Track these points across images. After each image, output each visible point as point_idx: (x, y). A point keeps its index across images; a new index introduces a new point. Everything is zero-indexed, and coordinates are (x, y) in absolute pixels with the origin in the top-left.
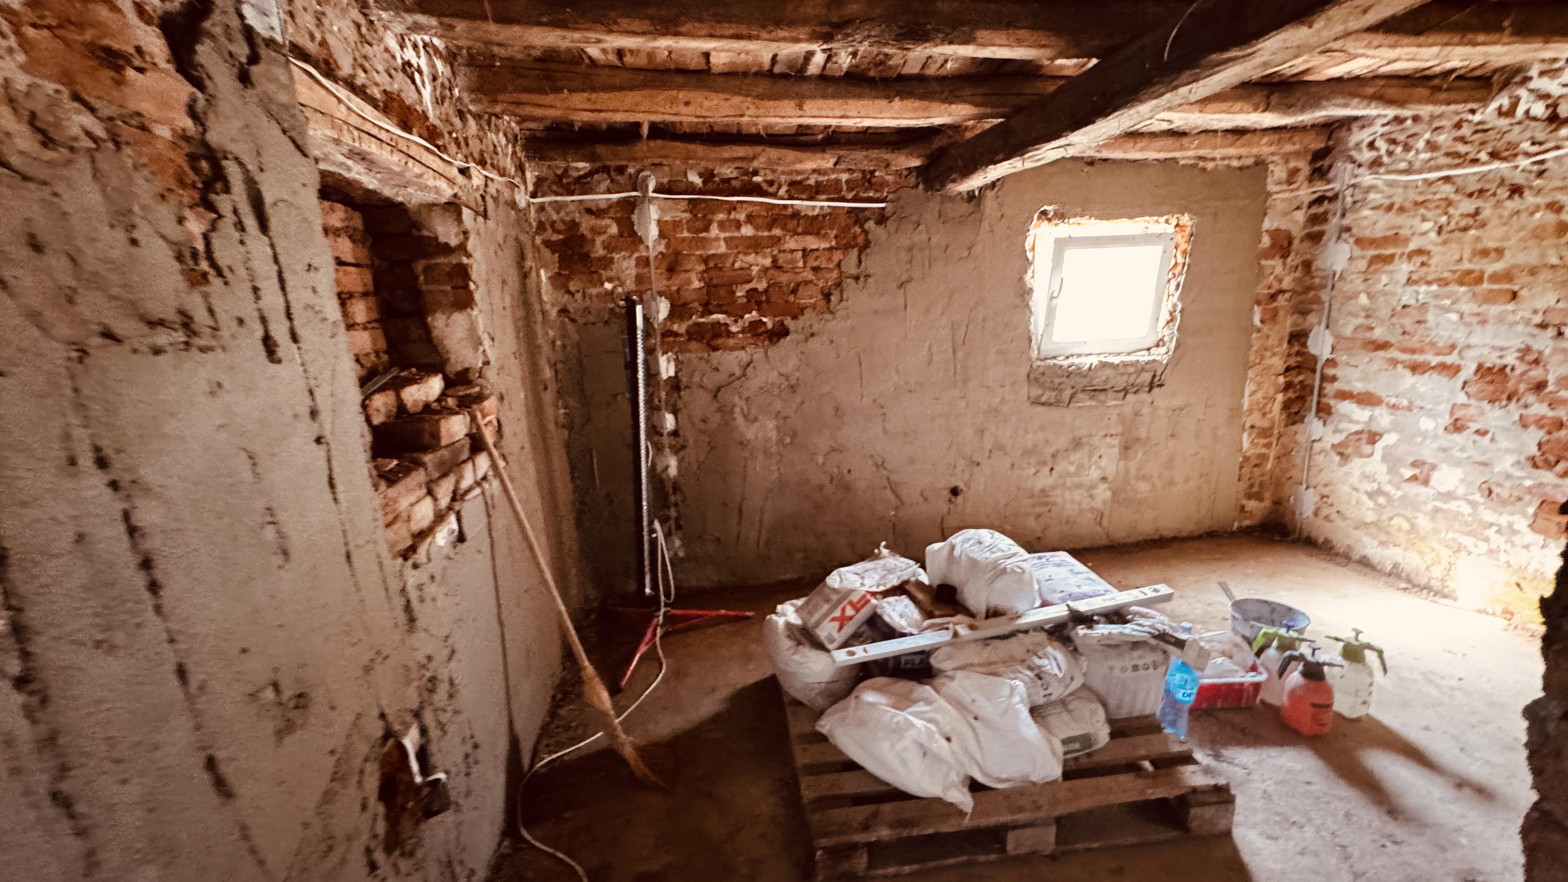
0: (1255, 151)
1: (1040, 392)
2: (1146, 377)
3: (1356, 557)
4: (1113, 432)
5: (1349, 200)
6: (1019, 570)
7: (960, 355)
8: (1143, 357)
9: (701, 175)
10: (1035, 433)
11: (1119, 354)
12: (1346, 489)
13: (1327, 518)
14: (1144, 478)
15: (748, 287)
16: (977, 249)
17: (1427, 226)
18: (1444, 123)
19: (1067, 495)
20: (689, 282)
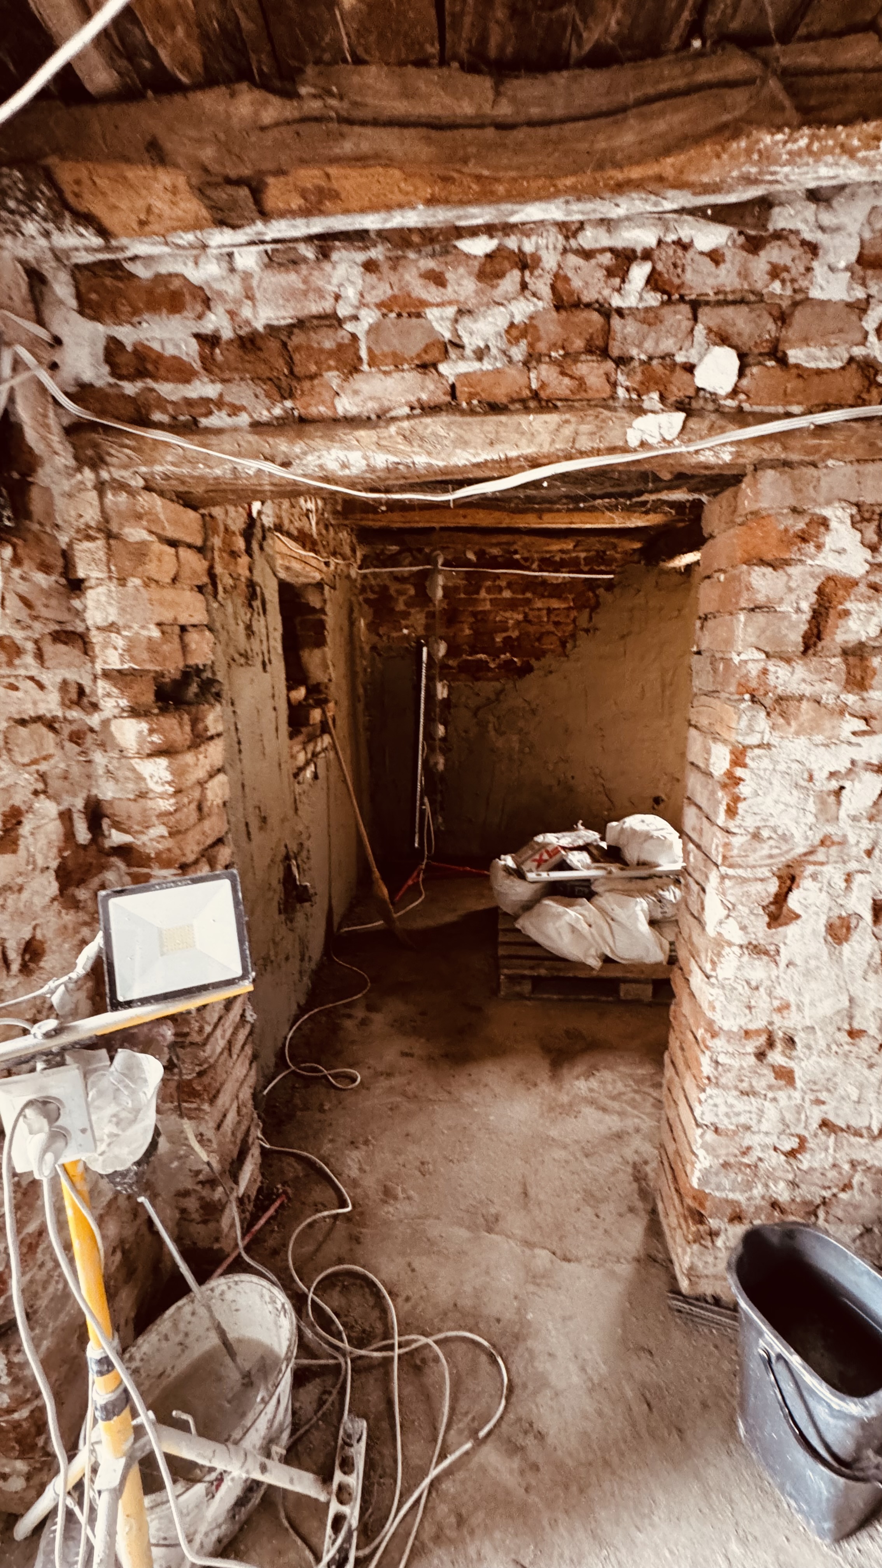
7: (668, 693)
9: (475, 553)
15: (505, 635)
20: (462, 630)
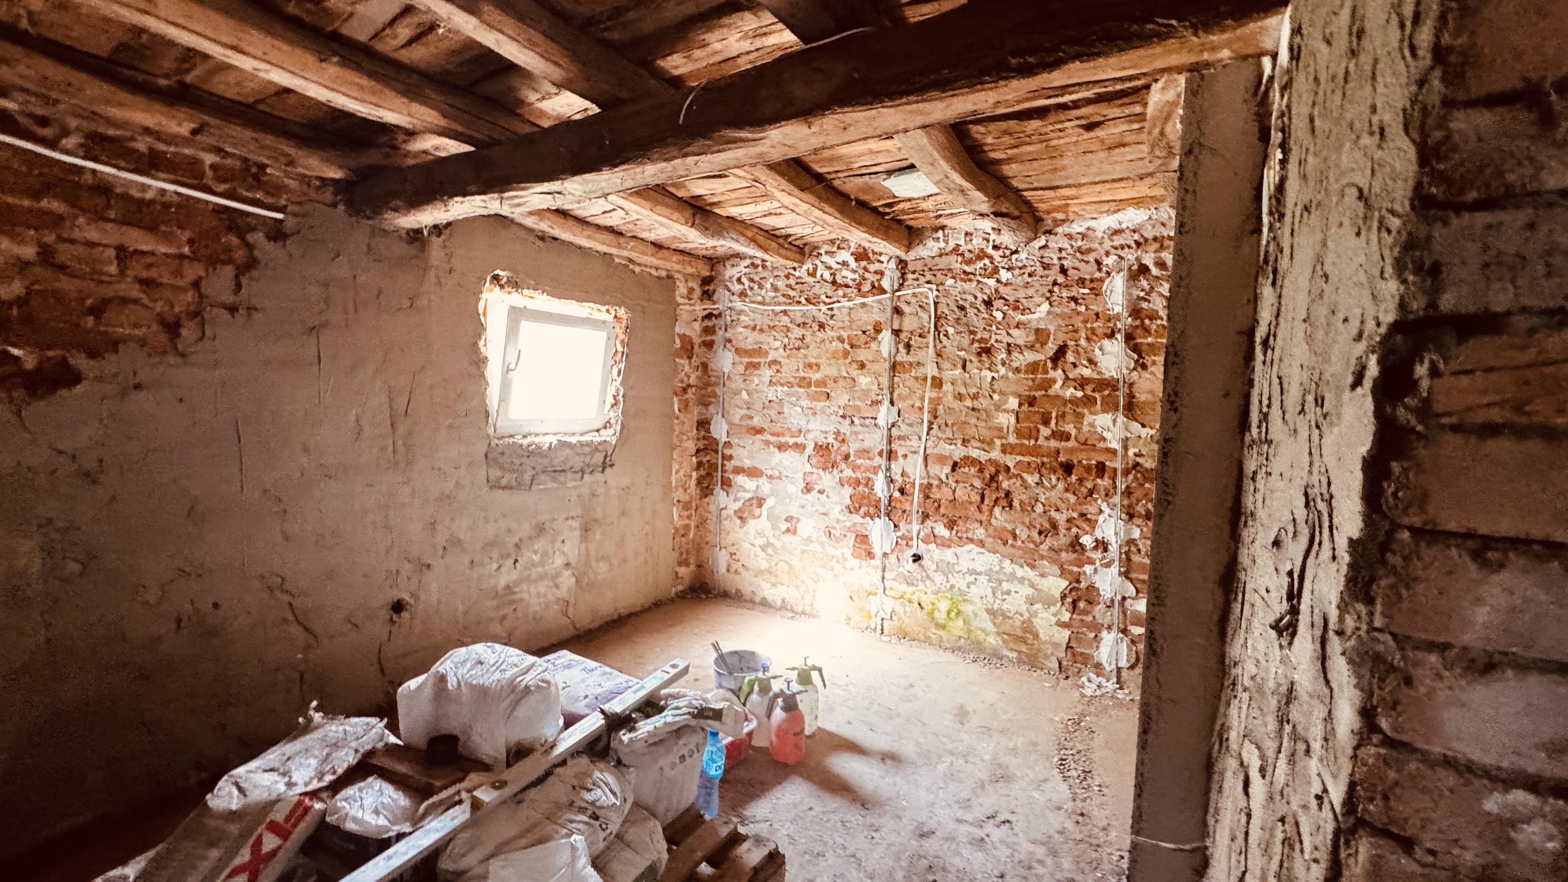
0: (668, 265)
1: (499, 474)
2: (599, 458)
3: (758, 600)
4: (573, 514)
5: (728, 318)
6: (545, 685)
7: (401, 429)
8: (596, 438)
10: (496, 521)
11: (573, 434)
12: (746, 545)
13: (736, 572)
14: (604, 558)
16: (422, 302)
17: (777, 344)
18: (779, 273)
19: (533, 589)
